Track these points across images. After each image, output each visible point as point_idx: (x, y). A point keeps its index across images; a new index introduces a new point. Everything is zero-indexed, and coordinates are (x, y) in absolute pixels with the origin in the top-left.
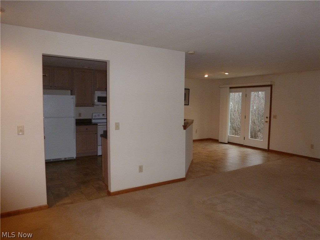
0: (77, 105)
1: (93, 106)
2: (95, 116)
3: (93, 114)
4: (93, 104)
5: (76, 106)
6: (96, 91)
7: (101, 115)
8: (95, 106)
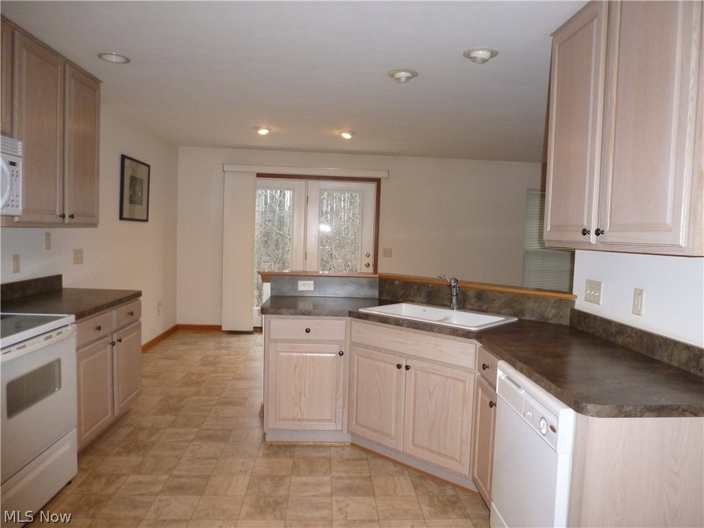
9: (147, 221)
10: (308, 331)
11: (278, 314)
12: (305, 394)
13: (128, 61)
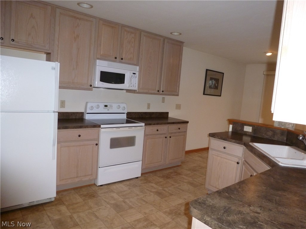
0: (63, 86)
1: (91, 90)
2: (92, 108)
3: (87, 103)
4: (91, 86)
5: (60, 87)
6: (98, 59)
7: (102, 106)
8: (94, 89)
9: (220, 96)
10: (224, 148)
11: (214, 137)
12: (221, 178)
13: (181, 34)
